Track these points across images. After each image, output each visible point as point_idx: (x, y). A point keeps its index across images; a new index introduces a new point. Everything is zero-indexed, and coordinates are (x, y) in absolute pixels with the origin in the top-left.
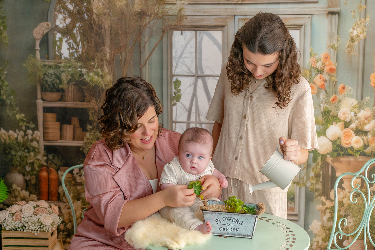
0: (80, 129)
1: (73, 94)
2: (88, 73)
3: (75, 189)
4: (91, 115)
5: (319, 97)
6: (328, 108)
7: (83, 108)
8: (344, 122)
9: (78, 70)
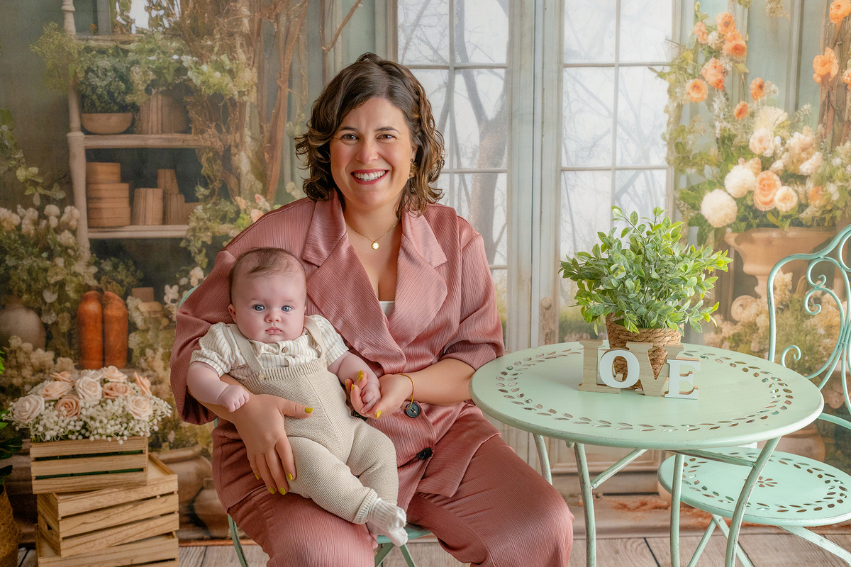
0: (179, 196)
1: (160, 115)
2: (197, 66)
3: (169, 336)
4: (205, 164)
5: (711, 109)
6: (729, 129)
7: (186, 147)
8: (761, 157)
9: (172, 59)
